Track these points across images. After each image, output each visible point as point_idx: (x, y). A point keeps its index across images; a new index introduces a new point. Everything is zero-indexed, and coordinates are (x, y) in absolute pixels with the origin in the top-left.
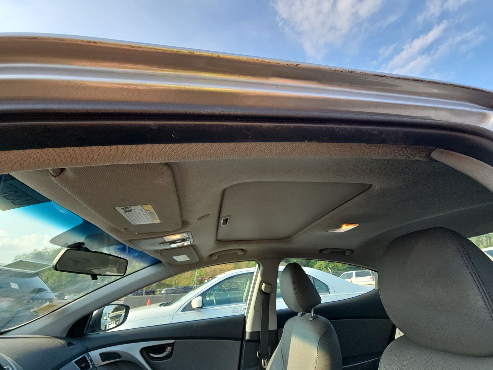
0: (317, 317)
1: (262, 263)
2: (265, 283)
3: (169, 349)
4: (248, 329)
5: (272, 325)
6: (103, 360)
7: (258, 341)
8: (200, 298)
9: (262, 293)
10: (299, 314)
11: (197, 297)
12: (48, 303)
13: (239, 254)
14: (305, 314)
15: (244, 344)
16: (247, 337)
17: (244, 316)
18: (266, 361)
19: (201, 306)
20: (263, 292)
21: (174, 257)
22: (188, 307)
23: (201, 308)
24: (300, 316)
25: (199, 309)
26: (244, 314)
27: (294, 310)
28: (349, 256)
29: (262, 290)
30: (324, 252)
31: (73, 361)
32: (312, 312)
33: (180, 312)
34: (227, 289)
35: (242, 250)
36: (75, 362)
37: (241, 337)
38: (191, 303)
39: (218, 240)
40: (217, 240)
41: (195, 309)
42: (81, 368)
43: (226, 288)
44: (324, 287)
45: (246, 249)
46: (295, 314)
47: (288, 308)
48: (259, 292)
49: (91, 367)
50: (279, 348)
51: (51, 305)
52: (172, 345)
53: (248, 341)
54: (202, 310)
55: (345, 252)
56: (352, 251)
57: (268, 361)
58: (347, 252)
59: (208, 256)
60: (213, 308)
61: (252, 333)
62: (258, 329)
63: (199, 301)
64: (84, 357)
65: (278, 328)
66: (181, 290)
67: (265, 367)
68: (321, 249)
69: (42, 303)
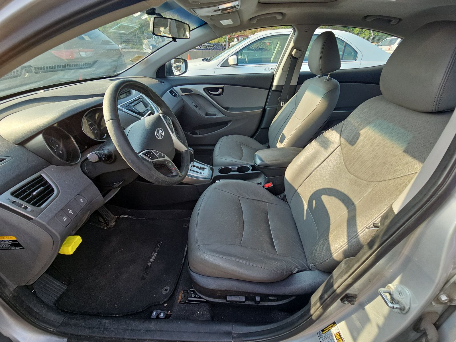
0: (331, 79)
1: (298, 29)
2: (296, 49)
3: (221, 90)
4: (275, 83)
5: (294, 82)
6: (183, 92)
7: (281, 91)
8: (235, 57)
9: (291, 58)
10: (317, 77)
11: (232, 55)
12: (137, 55)
13: (278, 18)
14: (322, 76)
15: (271, 92)
16: (274, 88)
17: (273, 74)
18: (284, 103)
19: (236, 63)
20: (293, 57)
21: (221, 22)
22: (225, 64)
23: (236, 65)
24: (318, 77)
25: (235, 66)
26: (273, 73)
27: (315, 73)
28: (394, 25)
29: (292, 55)
30: (368, 20)
31: (168, 92)
32: (328, 76)
33: (219, 67)
34: (255, 49)
35: (282, 13)
36: (169, 92)
37: (269, 88)
38: (228, 60)
39: (260, 3)
40: (258, 2)
41: (231, 65)
42: (173, 95)
43: (254, 47)
44: (353, 54)
45: (285, 12)
46: (315, 76)
47: (309, 70)
48: (289, 56)
49: (178, 95)
50: (295, 96)
51: (139, 56)
52: (222, 88)
53: (274, 91)
54: (237, 66)
55: (390, 21)
56: (400, 20)
57: (285, 103)
58: (394, 21)
59: (248, 19)
60: (247, 66)
61: (277, 86)
62: (283, 83)
63: (234, 59)
64: (172, 90)
65: (297, 84)
66: (213, 47)
67: (283, 106)
68: (366, 15)
69: (134, 55)
